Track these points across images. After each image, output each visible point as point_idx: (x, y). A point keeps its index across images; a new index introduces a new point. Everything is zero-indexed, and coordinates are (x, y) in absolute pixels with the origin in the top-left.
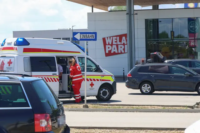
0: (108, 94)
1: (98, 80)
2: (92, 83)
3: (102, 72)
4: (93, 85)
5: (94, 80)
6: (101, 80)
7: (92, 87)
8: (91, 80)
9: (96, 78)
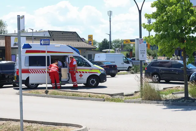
0: (95, 82)
1: (86, 72)
2: (81, 74)
3: (91, 66)
4: (82, 76)
5: (83, 72)
6: (89, 72)
7: (81, 77)
8: (80, 72)
9: (84, 71)
